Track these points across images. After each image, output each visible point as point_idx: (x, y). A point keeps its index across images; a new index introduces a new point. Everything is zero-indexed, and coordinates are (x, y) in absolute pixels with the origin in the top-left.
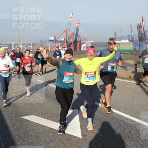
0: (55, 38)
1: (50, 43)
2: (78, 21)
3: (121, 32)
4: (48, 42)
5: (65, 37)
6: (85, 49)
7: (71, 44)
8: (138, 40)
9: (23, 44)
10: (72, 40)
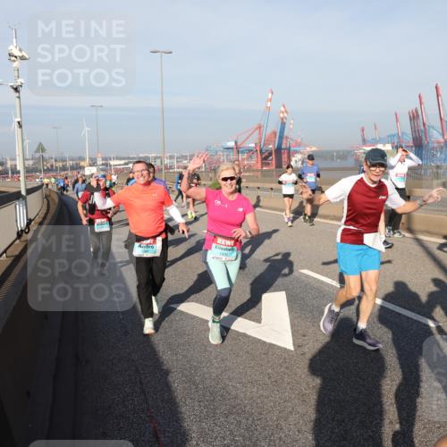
0: (236, 143)
1: (225, 154)
2: (284, 107)
3: (375, 128)
4: (223, 151)
5: (258, 141)
6: (299, 165)
7: (270, 154)
8: (412, 144)
9: (171, 157)
10: (271, 146)
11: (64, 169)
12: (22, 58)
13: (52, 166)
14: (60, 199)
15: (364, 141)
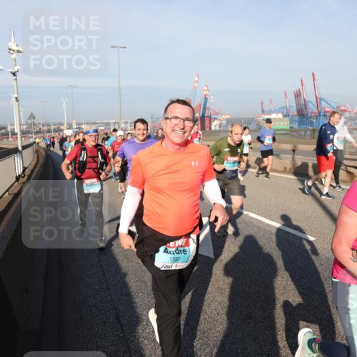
2: (207, 86)
3: (271, 102)
6: (218, 128)
7: (197, 120)
8: (296, 113)
9: (126, 123)
10: (197, 115)
11: (49, 131)
12: (18, 51)
13: (40, 129)
14: (47, 154)
15: (263, 112)
